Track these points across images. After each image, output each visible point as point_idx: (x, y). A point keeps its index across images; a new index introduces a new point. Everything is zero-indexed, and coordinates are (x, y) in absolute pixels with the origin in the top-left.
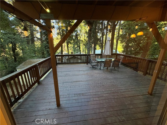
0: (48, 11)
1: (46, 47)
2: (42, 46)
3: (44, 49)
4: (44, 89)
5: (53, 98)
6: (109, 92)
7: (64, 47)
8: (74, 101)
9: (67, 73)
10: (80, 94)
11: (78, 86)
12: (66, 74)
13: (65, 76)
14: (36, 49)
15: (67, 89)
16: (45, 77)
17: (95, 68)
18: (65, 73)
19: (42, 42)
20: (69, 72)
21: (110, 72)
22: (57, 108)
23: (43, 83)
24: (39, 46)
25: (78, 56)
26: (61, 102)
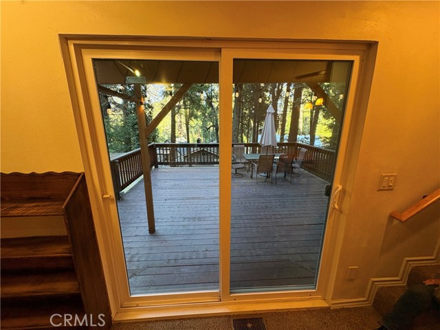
0: (137, 73)
1: (136, 126)
2: (126, 123)
3: (131, 130)
4: (129, 208)
5: (144, 221)
6: (253, 217)
7: (180, 126)
8: (181, 228)
9: (177, 183)
10: (194, 218)
11: (194, 206)
12: (175, 185)
13: (171, 189)
14: (112, 130)
15: (172, 209)
16: (131, 189)
17: (241, 175)
18: (173, 183)
19: (126, 114)
20: (181, 182)
21: (272, 183)
22: (148, 234)
23: (126, 198)
24: (120, 124)
25: (209, 148)
26: (157, 228)
